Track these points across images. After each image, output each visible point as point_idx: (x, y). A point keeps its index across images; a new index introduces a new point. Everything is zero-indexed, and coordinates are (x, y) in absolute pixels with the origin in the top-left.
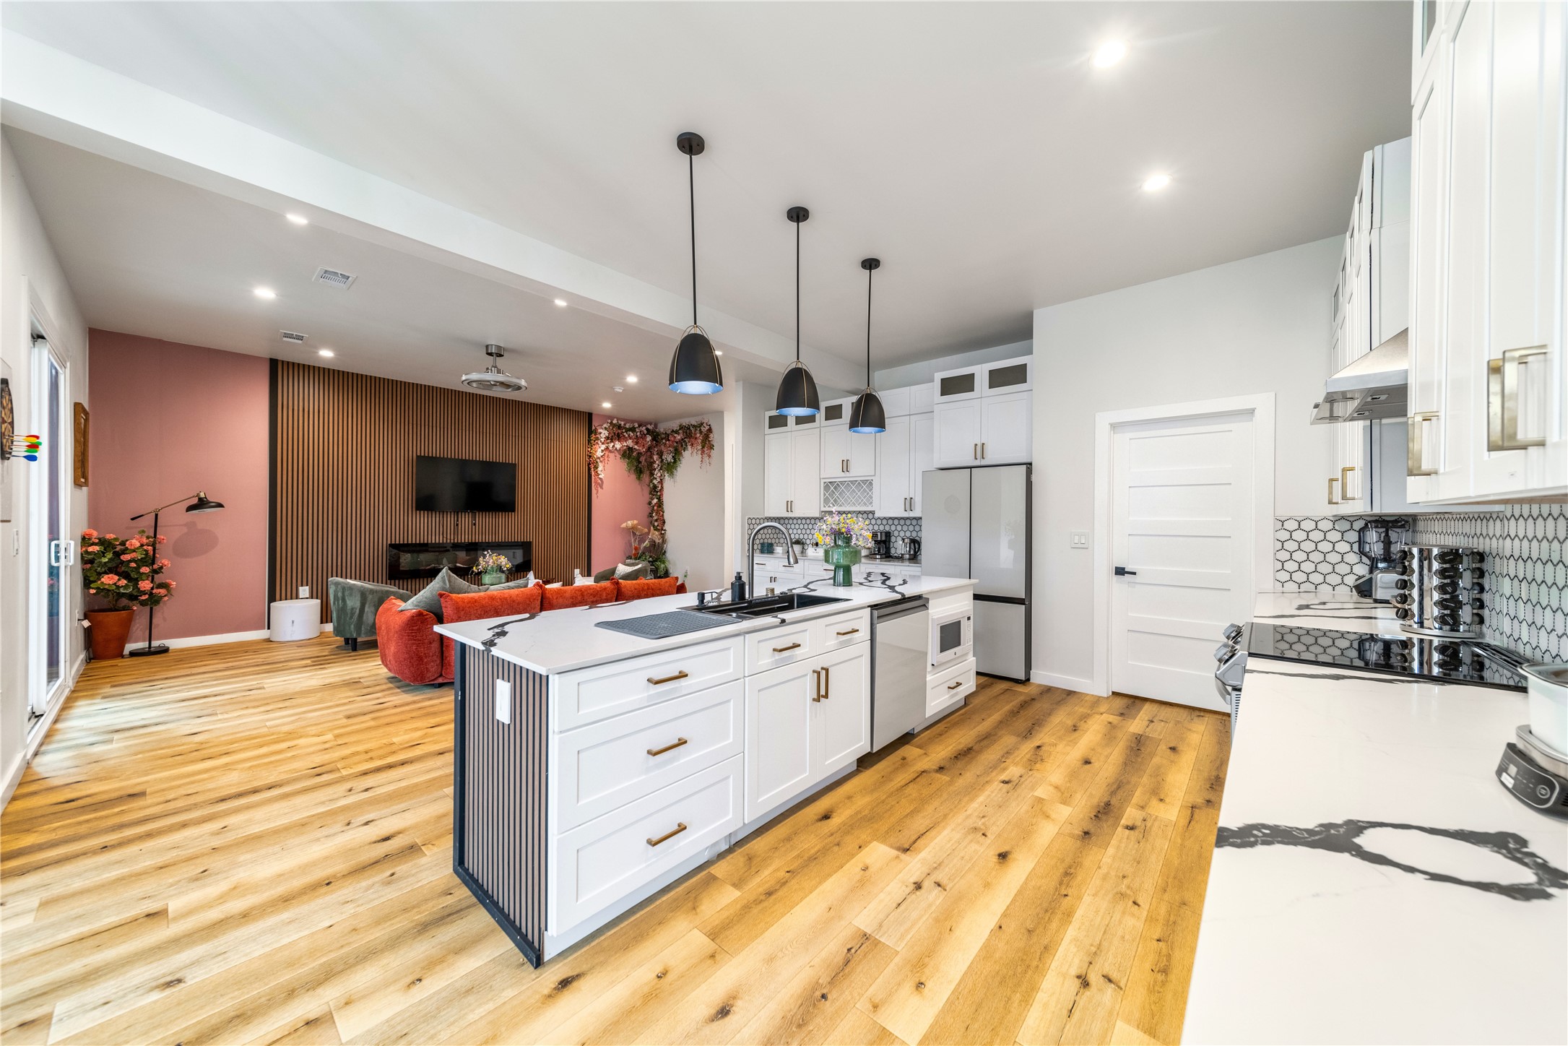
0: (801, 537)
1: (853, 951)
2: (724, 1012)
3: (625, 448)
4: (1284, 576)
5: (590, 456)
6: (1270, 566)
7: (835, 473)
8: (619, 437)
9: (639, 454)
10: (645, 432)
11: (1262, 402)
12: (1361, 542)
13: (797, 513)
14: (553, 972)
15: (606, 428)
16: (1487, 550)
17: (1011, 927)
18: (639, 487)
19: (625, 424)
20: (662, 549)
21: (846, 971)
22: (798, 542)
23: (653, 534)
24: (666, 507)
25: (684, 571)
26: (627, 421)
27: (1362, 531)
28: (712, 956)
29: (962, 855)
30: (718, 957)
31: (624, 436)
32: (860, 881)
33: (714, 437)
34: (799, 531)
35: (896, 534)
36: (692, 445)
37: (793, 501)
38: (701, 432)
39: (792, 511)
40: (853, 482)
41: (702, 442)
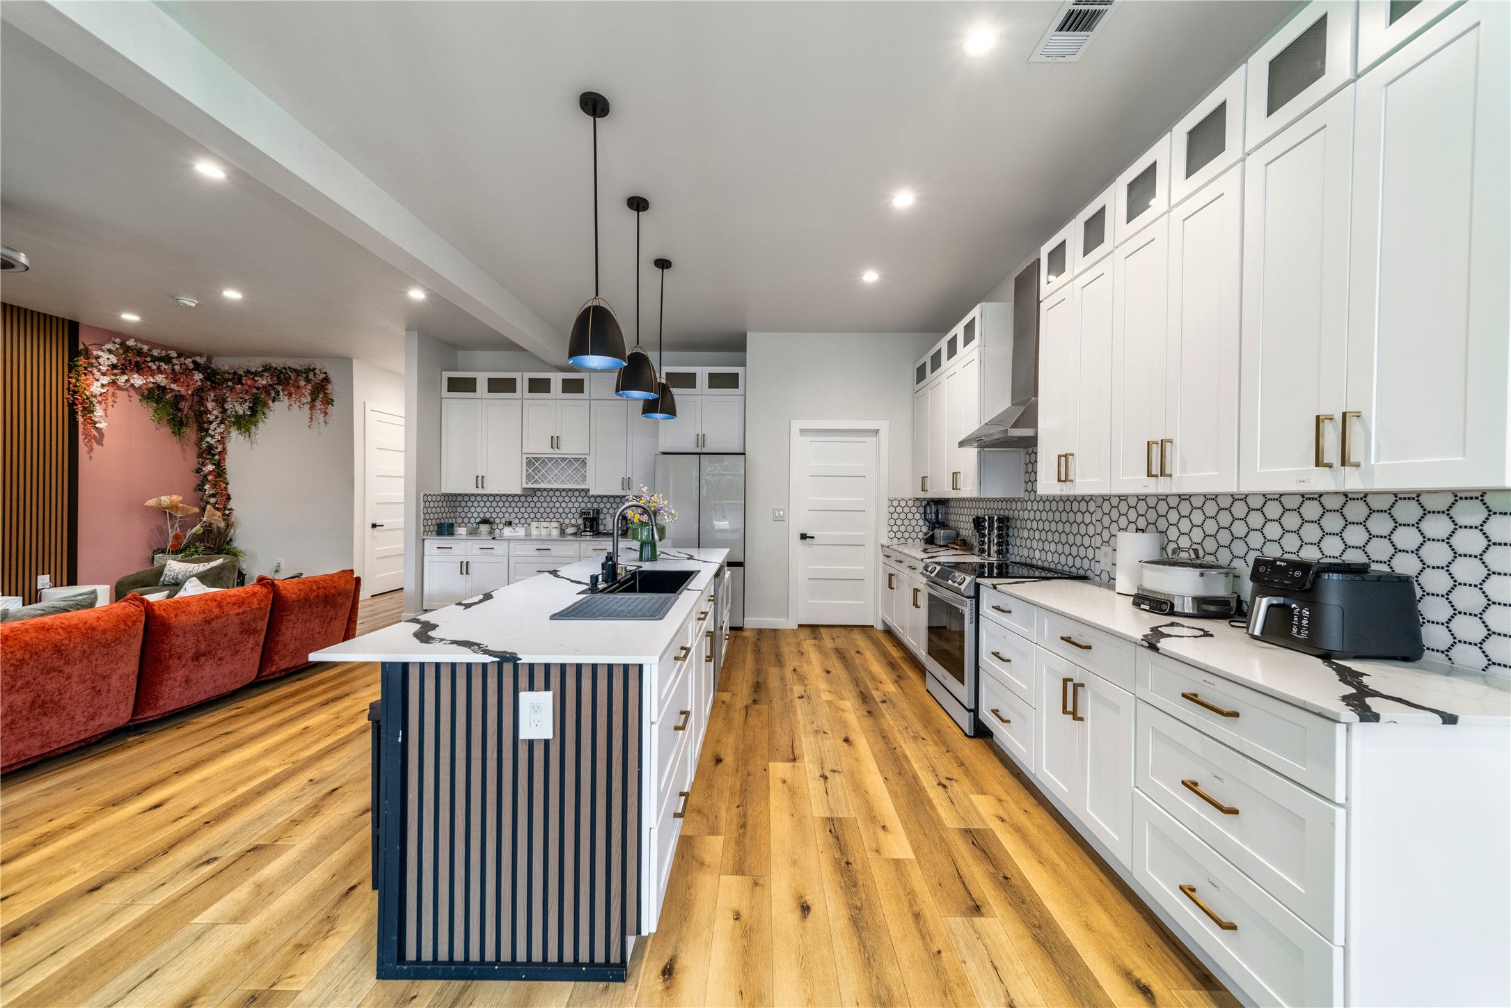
0: (488, 515)
1: (833, 830)
2: (805, 909)
3: (151, 385)
4: (892, 535)
5: (75, 392)
6: (886, 528)
7: (541, 448)
8: (139, 369)
9: (179, 398)
10: (191, 366)
11: (883, 425)
12: (925, 513)
13: (490, 489)
14: (645, 973)
15: (110, 351)
16: (1011, 517)
17: (890, 776)
18: (178, 446)
19: (150, 350)
20: (227, 535)
21: (843, 843)
22: (485, 521)
23: (214, 515)
24: (230, 476)
25: (275, 564)
26: (154, 345)
27: (925, 507)
28: (756, 884)
29: (826, 749)
30: (761, 882)
31: (150, 367)
32: (790, 790)
33: (334, 389)
34: (491, 510)
35: (605, 511)
36: (290, 395)
37: (486, 476)
38: (308, 380)
39: (483, 487)
40: (563, 459)
41: (312, 393)
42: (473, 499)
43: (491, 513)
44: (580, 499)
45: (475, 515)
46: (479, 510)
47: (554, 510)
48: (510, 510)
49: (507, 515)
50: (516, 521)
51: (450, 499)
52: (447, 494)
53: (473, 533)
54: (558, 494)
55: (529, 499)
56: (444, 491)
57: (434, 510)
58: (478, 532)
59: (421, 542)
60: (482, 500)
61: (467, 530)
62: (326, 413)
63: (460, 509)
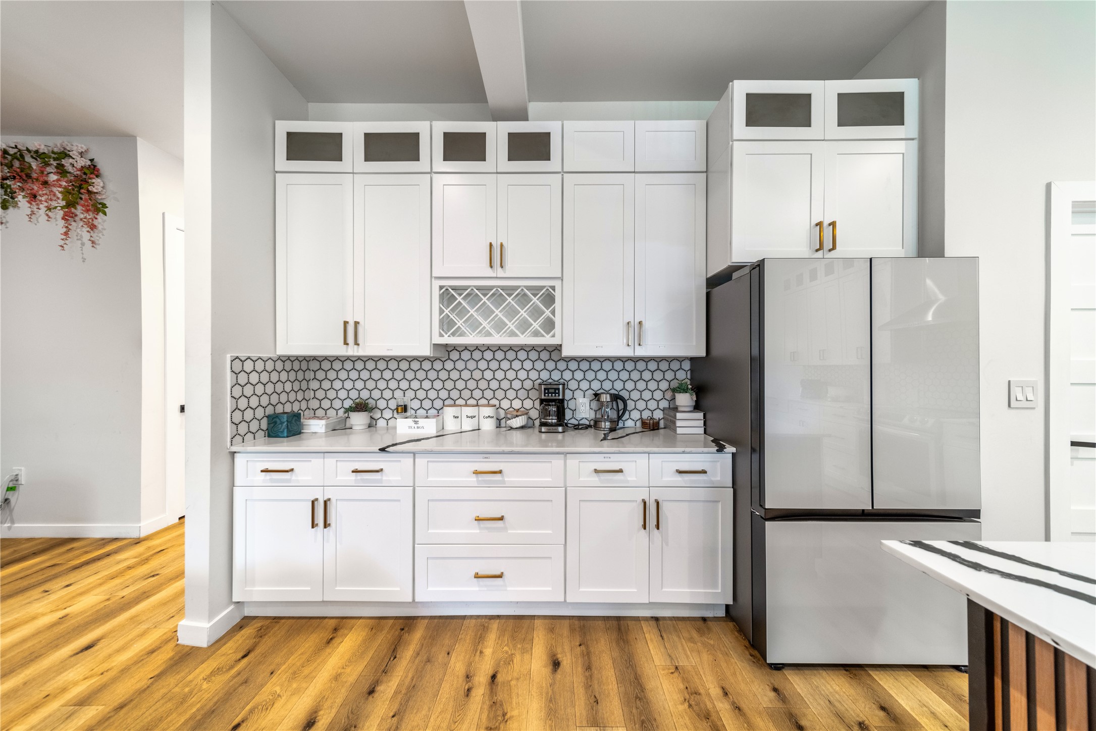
0: (365, 395)
13: (371, 347)
22: (361, 407)
33: (106, 187)
34: (371, 384)
35: (573, 385)
36: (33, 197)
37: (362, 323)
38: (61, 170)
39: (356, 343)
40: (510, 290)
41: (66, 192)
42: (337, 365)
43: (371, 391)
44: (528, 365)
45: (343, 394)
46: (348, 385)
47: (483, 384)
48: (404, 385)
49: (399, 394)
50: (415, 404)
51: (296, 366)
52: (288, 358)
53: (341, 427)
54: (488, 355)
55: (438, 365)
56: (282, 350)
57: (259, 389)
58: (348, 426)
59: (225, 460)
60: (354, 368)
61: (327, 426)
62: (93, 227)
63: (314, 385)
